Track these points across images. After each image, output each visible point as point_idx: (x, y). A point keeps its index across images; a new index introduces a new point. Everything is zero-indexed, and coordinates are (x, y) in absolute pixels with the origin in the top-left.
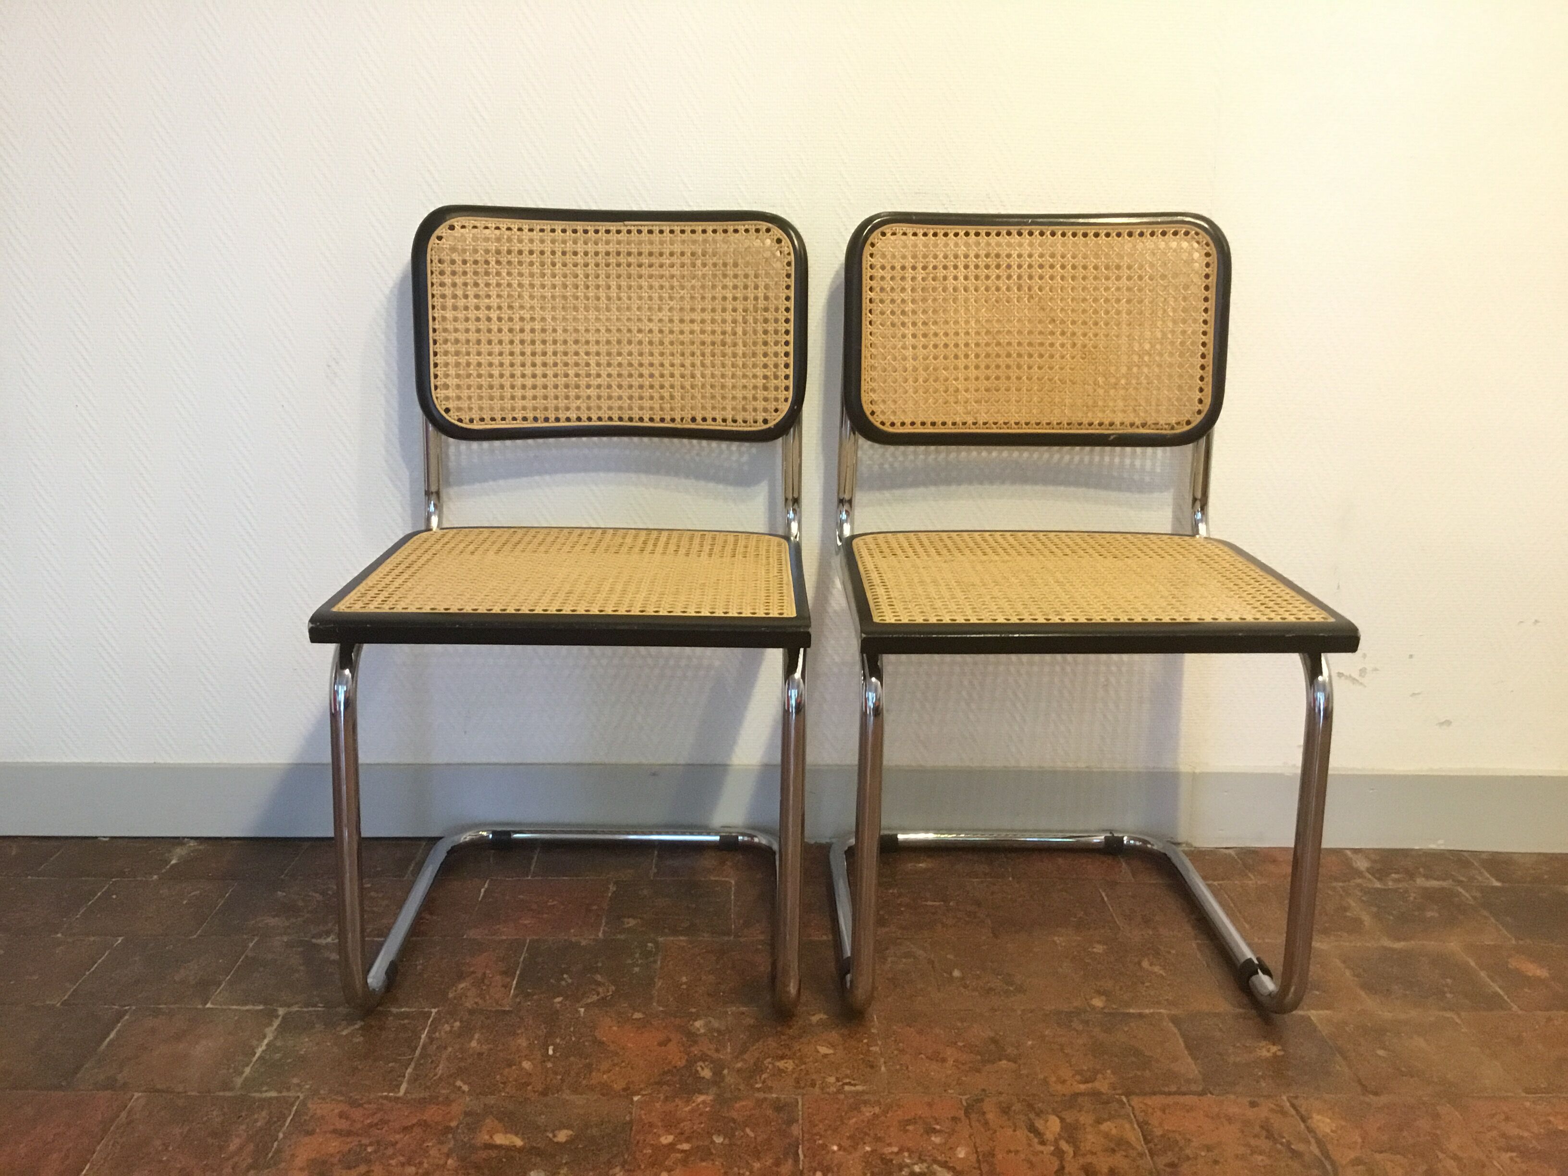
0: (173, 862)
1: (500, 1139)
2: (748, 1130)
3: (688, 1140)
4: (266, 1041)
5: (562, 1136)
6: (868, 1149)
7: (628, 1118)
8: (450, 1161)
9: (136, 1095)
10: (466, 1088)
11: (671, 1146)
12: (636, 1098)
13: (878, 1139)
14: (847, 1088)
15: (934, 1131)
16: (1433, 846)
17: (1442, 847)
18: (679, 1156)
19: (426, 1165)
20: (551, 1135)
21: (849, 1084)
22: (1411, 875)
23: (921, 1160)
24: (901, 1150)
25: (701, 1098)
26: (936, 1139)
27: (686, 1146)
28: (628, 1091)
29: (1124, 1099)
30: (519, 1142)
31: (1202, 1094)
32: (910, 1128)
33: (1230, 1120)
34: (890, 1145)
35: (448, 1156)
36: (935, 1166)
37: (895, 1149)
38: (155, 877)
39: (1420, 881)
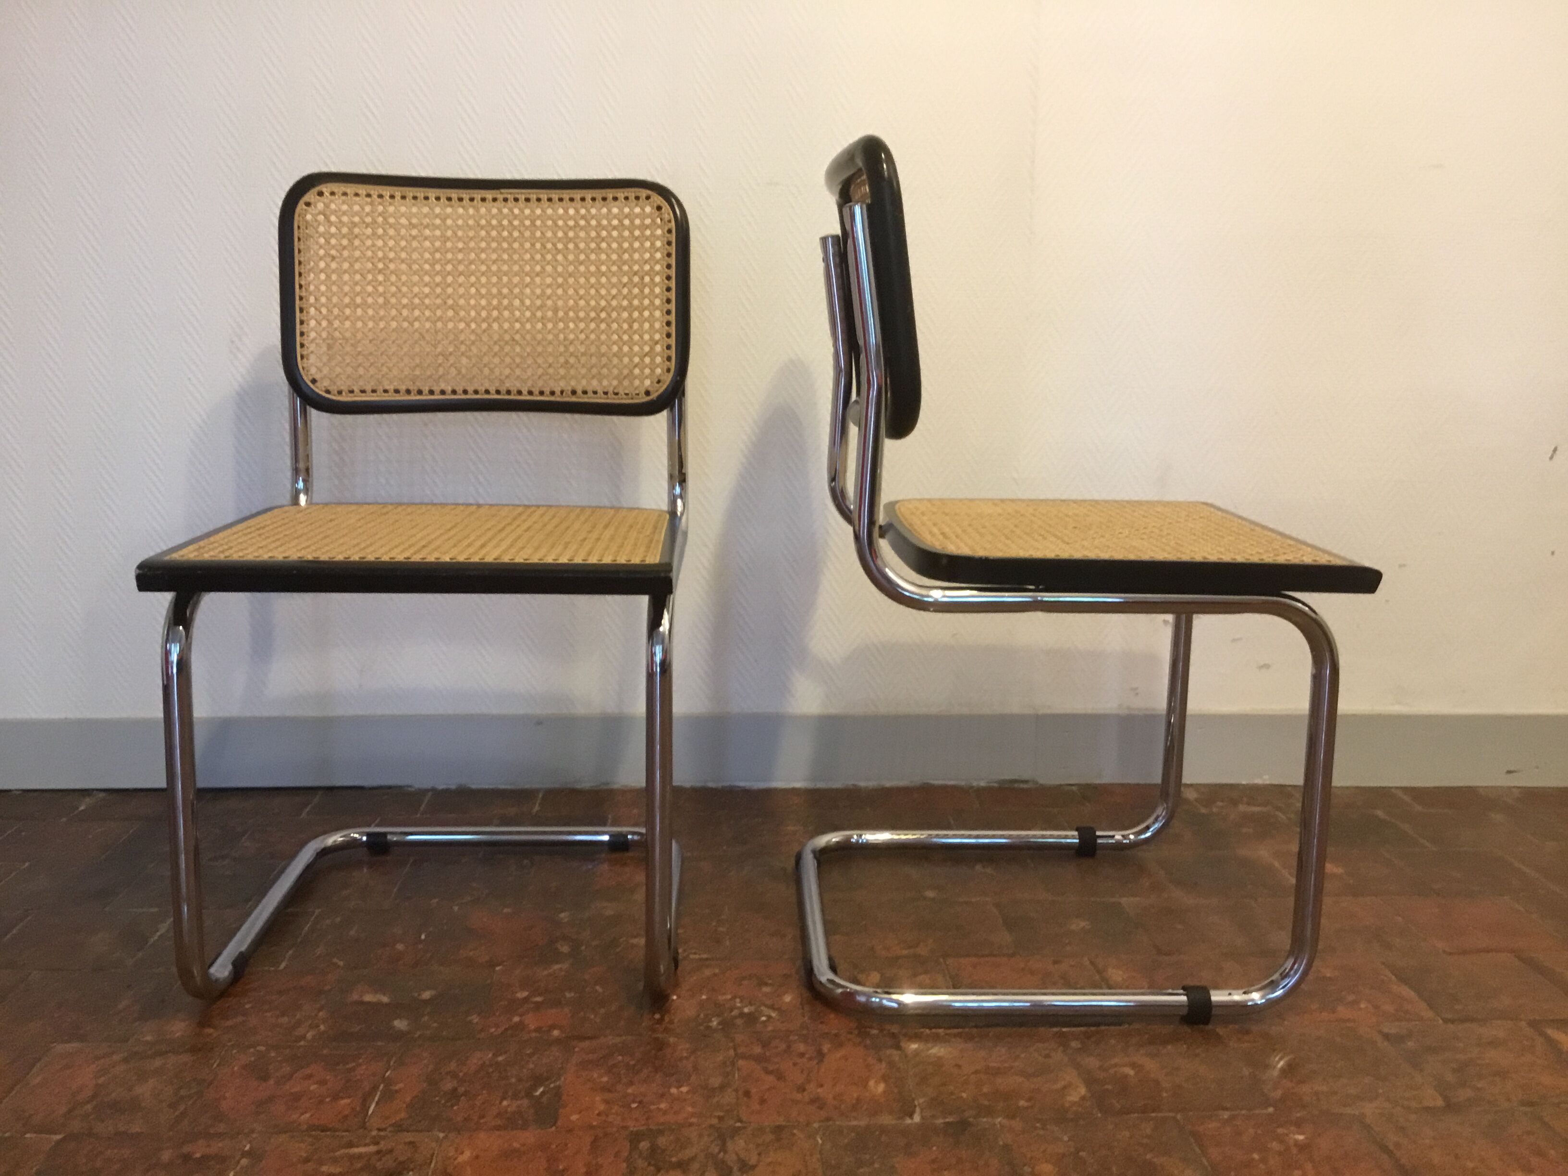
0: (82, 808)
1: (368, 998)
2: (598, 988)
3: (540, 995)
4: (158, 934)
5: (427, 995)
6: (704, 997)
7: (489, 982)
8: (321, 1014)
9: (35, 972)
10: (341, 963)
11: (526, 1000)
12: (498, 968)
13: (713, 990)
14: (692, 956)
15: (766, 984)
16: (1258, 781)
17: (1268, 782)
18: (532, 1006)
19: (298, 1016)
20: (416, 995)
21: (695, 953)
22: (1234, 803)
23: (751, 1004)
24: (734, 998)
25: (557, 967)
26: (766, 989)
27: (539, 999)
28: (492, 965)
29: (941, 960)
30: (385, 999)
31: (1013, 955)
32: (745, 982)
33: (1032, 973)
34: (724, 994)
35: (320, 1010)
36: (762, 1008)
37: (729, 997)
38: (64, 819)
39: (1242, 808)
